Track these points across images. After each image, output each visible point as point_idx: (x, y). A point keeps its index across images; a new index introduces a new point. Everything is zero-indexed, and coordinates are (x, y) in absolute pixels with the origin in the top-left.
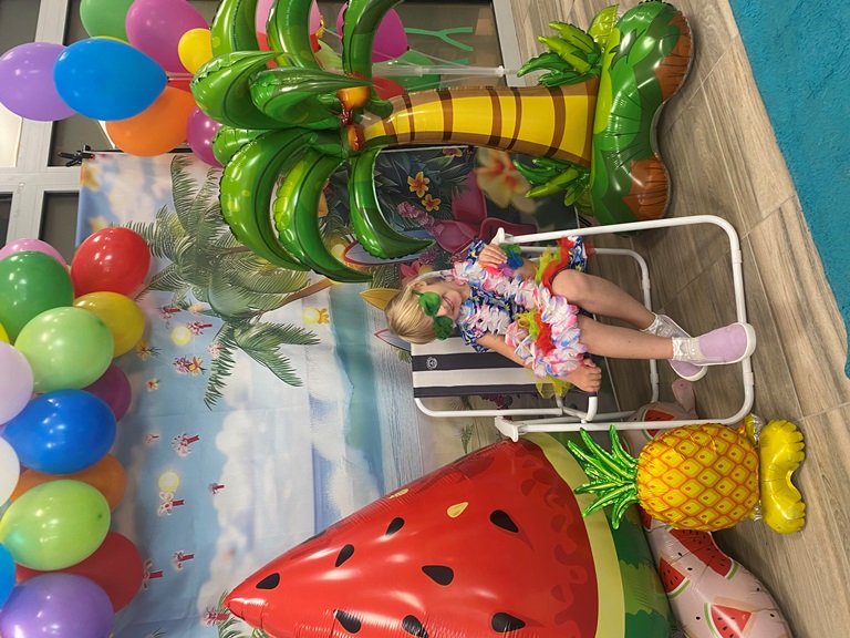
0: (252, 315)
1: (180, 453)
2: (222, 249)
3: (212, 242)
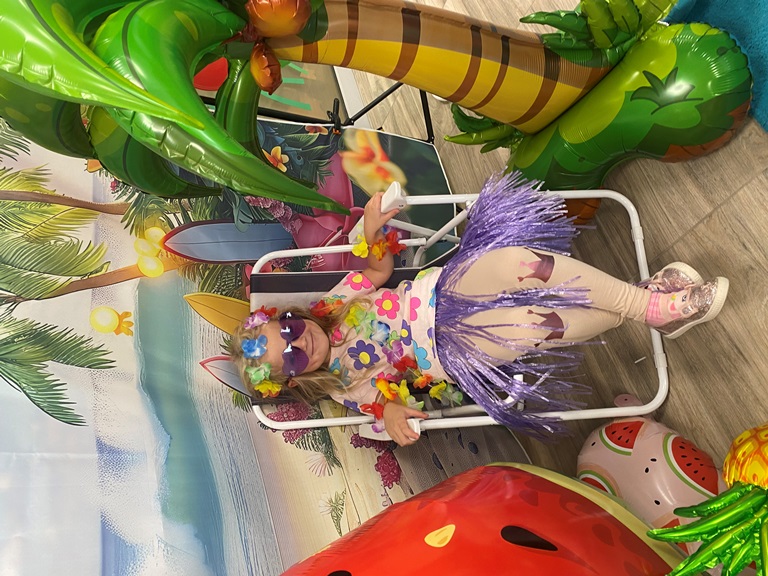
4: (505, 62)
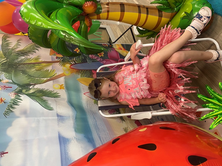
0: (31, 85)
2: (20, 63)
3: (16, 61)
4: (147, 14)
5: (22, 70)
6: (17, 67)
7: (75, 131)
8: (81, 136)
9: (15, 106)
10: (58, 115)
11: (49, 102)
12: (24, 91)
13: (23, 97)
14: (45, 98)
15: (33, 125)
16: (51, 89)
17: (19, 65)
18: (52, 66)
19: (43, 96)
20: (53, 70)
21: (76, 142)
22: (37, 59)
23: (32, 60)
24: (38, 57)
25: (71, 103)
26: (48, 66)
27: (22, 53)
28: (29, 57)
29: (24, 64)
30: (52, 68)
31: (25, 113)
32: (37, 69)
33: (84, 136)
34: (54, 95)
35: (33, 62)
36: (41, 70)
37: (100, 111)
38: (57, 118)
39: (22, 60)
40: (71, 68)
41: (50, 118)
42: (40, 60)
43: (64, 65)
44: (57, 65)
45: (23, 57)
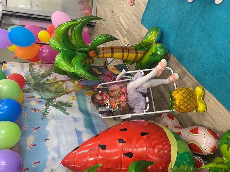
0: (53, 98)
1: (34, 132)
2: (44, 84)
3: (41, 82)
4: (128, 53)
5: (46, 89)
6: (42, 87)
7: (85, 127)
8: (89, 130)
9: (47, 113)
10: (74, 118)
11: (67, 110)
12: (50, 103)
13: (50, 107)
14: (64, 107)
15: (60, 124)
16: (67, 101)
17: (44, 85)
18: (66, 84)
19: (62, 106)
20: (67, 87)
21: (86, 133)
22: (55, 79)
23: (51, 80)
24: (55, 77)
25: (81, 110)
26: (63, 84)
27: (44, 76)
28: (49, 78)
29: (47, 84)
30: (66, 86)
31: (53, 117)
32: (56, 87)
33: (91, 130)
34: (70, 105)
35: (52, 81)
36: (58, 88)
37: (100, 115)
38: (73, 119)
39: (45, 81)
40: (79, 84)
41: (69, 120)
42: (57, 80)
43: (73, 82)
44: (69, 83)
45: (45, 79)
